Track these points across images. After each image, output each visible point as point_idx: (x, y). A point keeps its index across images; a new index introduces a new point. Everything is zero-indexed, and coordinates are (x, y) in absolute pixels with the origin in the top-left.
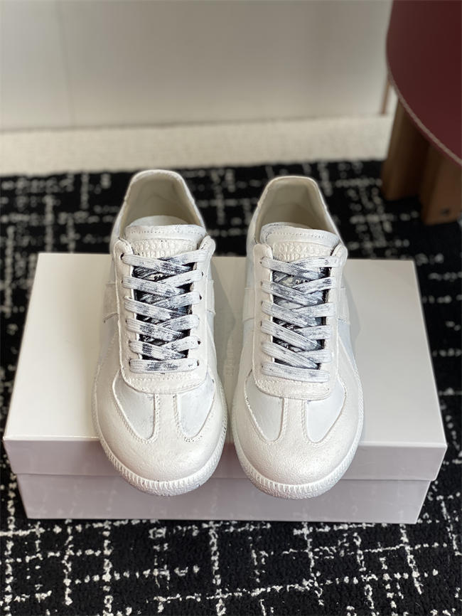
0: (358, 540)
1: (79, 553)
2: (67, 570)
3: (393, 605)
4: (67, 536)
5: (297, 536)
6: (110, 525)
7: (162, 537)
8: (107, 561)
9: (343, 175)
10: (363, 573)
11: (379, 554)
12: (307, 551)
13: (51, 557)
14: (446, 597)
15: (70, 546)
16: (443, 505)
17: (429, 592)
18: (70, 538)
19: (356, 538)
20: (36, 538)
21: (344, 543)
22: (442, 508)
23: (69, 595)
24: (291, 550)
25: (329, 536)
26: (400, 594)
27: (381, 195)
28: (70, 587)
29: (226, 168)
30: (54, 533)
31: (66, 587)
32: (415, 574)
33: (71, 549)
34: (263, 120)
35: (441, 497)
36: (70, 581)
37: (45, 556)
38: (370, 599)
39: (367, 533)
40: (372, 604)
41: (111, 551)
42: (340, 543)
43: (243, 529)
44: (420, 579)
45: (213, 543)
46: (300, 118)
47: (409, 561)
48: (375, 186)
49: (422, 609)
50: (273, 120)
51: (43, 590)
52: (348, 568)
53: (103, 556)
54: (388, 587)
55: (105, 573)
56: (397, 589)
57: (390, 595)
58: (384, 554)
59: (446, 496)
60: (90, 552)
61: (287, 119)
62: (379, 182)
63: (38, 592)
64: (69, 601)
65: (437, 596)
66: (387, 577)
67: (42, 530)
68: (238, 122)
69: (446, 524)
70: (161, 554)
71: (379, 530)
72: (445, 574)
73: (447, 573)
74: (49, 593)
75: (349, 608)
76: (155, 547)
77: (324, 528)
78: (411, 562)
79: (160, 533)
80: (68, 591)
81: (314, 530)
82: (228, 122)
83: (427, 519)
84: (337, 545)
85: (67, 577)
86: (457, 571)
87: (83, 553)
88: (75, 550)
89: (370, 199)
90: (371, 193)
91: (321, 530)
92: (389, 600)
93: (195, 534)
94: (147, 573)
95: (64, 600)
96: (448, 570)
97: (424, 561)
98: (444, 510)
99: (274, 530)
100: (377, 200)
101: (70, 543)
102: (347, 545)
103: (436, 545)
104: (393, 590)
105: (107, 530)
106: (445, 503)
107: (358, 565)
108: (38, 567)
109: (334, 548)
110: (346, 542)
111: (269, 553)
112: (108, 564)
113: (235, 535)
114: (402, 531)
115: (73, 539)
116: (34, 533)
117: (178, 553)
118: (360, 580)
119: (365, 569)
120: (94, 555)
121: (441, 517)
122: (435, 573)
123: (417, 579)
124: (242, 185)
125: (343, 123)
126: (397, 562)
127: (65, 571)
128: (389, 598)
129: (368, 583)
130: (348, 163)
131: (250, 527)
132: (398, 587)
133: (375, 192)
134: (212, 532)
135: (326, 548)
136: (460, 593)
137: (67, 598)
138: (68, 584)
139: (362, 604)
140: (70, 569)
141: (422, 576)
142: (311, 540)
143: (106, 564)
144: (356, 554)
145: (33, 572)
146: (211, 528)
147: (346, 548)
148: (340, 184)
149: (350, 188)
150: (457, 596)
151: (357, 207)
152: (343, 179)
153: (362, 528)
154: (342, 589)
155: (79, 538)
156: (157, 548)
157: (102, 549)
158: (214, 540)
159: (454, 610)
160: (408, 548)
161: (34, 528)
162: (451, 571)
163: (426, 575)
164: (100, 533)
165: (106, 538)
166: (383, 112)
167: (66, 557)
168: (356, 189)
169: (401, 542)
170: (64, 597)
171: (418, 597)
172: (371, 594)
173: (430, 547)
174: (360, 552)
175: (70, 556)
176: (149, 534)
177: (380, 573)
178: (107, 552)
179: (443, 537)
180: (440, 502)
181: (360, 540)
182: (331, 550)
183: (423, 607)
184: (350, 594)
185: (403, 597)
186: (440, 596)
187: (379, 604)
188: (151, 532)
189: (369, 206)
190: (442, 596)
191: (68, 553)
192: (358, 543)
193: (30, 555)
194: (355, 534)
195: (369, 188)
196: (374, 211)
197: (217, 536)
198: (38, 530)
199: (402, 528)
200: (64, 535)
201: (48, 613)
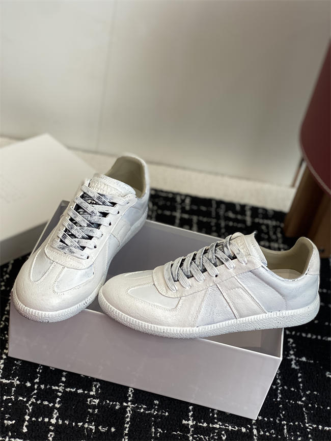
0: (224, 436)
1: (39, 402)
2: (29, 411)
4: (34, 390)
5: (185, 424)
6: (63, 389)
7: (95, 405)
8: (56, 411)
9: (261, 216)
12: (189, 435)
13: (20, 400)
15: (34, 396)
16: (285, 427)
18: (35, 392)
19: (223, 434)
20: (14, 386)
21: (214, 436)
22: (284, 429)
23: (26, 426)
24: (178, 432)
25: (205, 429)
27: (282, 232)
28: (28, 421)
29: (187, 196)
30: (26, 386)
31: (26, 420)
33: (34, 398)
34: (217, 174)
35: (285, 423)
36: (29, 417)
37: (16, 398)
39: (231, 433)
41: (60, 405)
42: (211, 435)
43: (149, 412)
45: (128, 416)
46: (240, 178)
48: (279, 227)
50: (223, 175)
51: (9, 419)
53: (54, 408)
55: (53, 418)
59: (288, 422)
60: (46, 403)
61: (232, 177)
62: (282, 225)
63: (7, 419)
64: (25, 430)
67: (18, 382)
68: (201, 171)
70: (92, 415)
71: (239, 433)
74: (14, 422)
76: (89, 410)
77: (203, 424)
79: (95, 402)
80: (26, 423)
81: (196, 423)
82: (194, 170)
83: (273, 434)
84: (209, 436)
85: (27, 414)
87: (42, 402)
88: (37, 400)
89: (275, 233)
90: (276, 230)
91: (201, 424)
93: (117, 408)
94: (80, 424)
95: (22, 429)
98: (285, 431)
99: (169, 418)
100: (279, 235)
101: (35, 394)
102: (216, 438)
105: (60, 392)
106: (287, 426)
108: (10, 404)
109: (207, 438)
110: (216, 436)
111: (163, 431)
112: (56, 413)
113: (143, 415)
114: (255, 438)
115: (37, 392)
116: (13, 382)
117: (103, 417)
120: (48, 405)
121: (282, 434)
124: (195, 207)
125: (266, 186)
127: (27, 411)
130: (265, 210)
131: (154, 412)
133: (279, 230)
134: (129, 409)
135: (202, 436)
137: (24, 427)
138: (27, 419)
140: (31, 410)
142: (193, 429)
143: (55, 412)
145: (6, 407)
146: (129, 406)
148: (257, 220)
149: (263, 224)
151: (266, 237)
152: (260, 218)
153: (228, 429)
155: (41, 393)
156: (91, 411)
157: (55, 403)
158: (129, 414)
161: (14, 380)
164: (55, 392)
165: (58, 397)
166: (293, 185)
167: (30, 402)
168: (267, 226)
170: (23, 426)
175: (33, 402)
176: (88, 401)
178: (57, 406)
180: (284, 425)
181: (225, 436)
182: (205, 438)
188: (89, 400)
189: (274, 237)
191: (32, 400)
192: (224, 438)
193: (7, 396)
194: (223, 432)
195: (275, 227)
196: (276, 241)
197: (131, 412)
198: (16, 382)
199: (255, 435)
200: (32, 389)
201: (10, 434)
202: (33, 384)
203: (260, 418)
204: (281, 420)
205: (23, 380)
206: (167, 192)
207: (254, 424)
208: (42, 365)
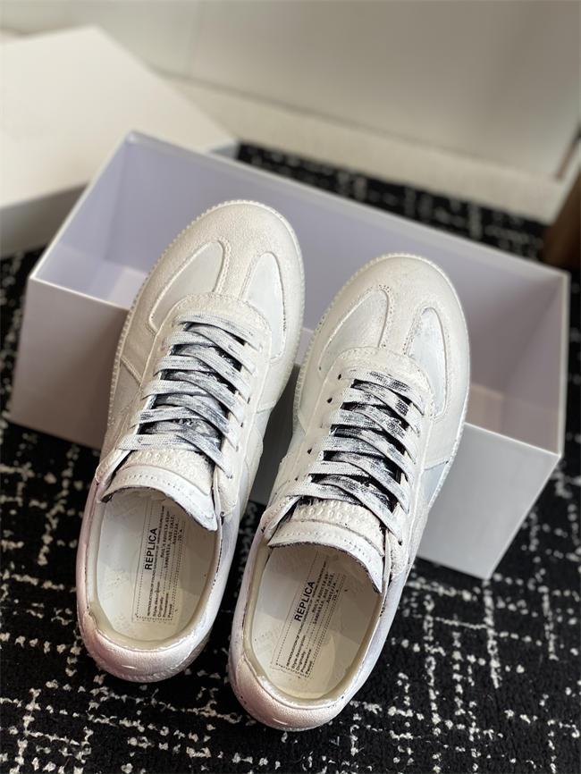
0: (429, 604)
1: (70, 513)
2: (51, 527)
3: (459, 689)
4: (61, 489)
10: (428, 642)
11: (453, 628)
13: (34, 507)
14: (527, 700)
15: (62, 501)
16: (546, 598)
17: (508, 689)
18: (64, 493)
19: (428, 601)
20: (21, 480)
21: (410, 602)
22: (543, 601)
23: (45, 554)
26: (470, 680)
28: (48, 546)
30: (45, 481)
31: (44, 544)
32: (495, 664)
33: (62, 504)
35: (545, 589)
36: (50, 539)
37: (26, 502)
38: (431, 674)
39: (444, 601)
40: (432, 681)
42: (405, 601)
44: (499, 670)
47: (489, 646)
49: (494, 704)
51: (14, 539)
52: (410, 630)
54: (457, 667)
56: (467, 672)
57: (457, 677)
58: (460, 629)
59: (551, 589)
62: (540, 243)
63: (5, 539)
64: (43, 561)
65: (517, 696)
66: (457, 656)
67: (31, 474)
69: (545, 620)
71: (458, 601)
72: (533, 675)
73: (535, 675)
74: (20, 544)
75: (401, 675)
78: (492, 648)
80: (45, 549)
83: (522, 607)
85: (48, 532)
86: (548, 676)
87: (76, 514)
88: (67, 508)
90: (527, 250)
92: (455, 682)
95: (37, 558)
96: (538, 672)
97: (508, 652)
98: (546, 605)
101: (63, 498)
102: (414, 606)
103: (528, 639)
104: (463, 671)
106: (549, 597)
107: (423, 631)
108: (13, 512)
110: (413, 602)
114: (488, 612)
115: (67, 495)
116: (20, 473)
118: (422, 649)
119: (431, 639)
121: (540, 611)
122: (520, 669)
123: (496, 670)
124: (375, 196)
125: (507, 173)
126: (475, 643)
127: (47, 526)
128: (456, 680)
129: (432, 655)
130: (506, 216)
132: (470, 671)
136: (547, 702)
137: (42, 557)
138: (47, 542)
139: (420, 676)
140: (54, 526)
141: (503, 668)
144: (423, 619)
145: (6, 516)
147: (412, 609)
148: (491, 230)
149: (502, 238)
150: (542, 703)
152: (496, 226)
153: (438, 592)
154: (397, 653)
155: (75, 496)
159: (535, 718)
160: (491, 632)
161: (21, 468)
162: (540, 673)
163: (508, 669)
166: (560, 175)
169: (484, 623)
170: (39, 554)
171: (492, 689)
172: (433, 668)
173: (520, 639)
174: (429, 618)
175: (59, 512)
177: (450, 649)
179: (538, 633)
180: (543, 594)
181: (432, 605)
183: (497, 702)
184: (406, 662)
185: (473, 684)
186: (520, 697)
187: (440, 683)
190: (523, 697)
191: (57, 508)
192: (430, 607)
193: (7, 497)
194: (428, 597)
195: (525, 247)
198: (26, 472)
199: (489, 609)
200: (58, 487)
201: (13, 566)
202: (60, 479)
203: (498, 577)
204: (537, 585)
205: (40, 468)
206: (322, 166)
207: (487, 588)
208: (78, 446)
